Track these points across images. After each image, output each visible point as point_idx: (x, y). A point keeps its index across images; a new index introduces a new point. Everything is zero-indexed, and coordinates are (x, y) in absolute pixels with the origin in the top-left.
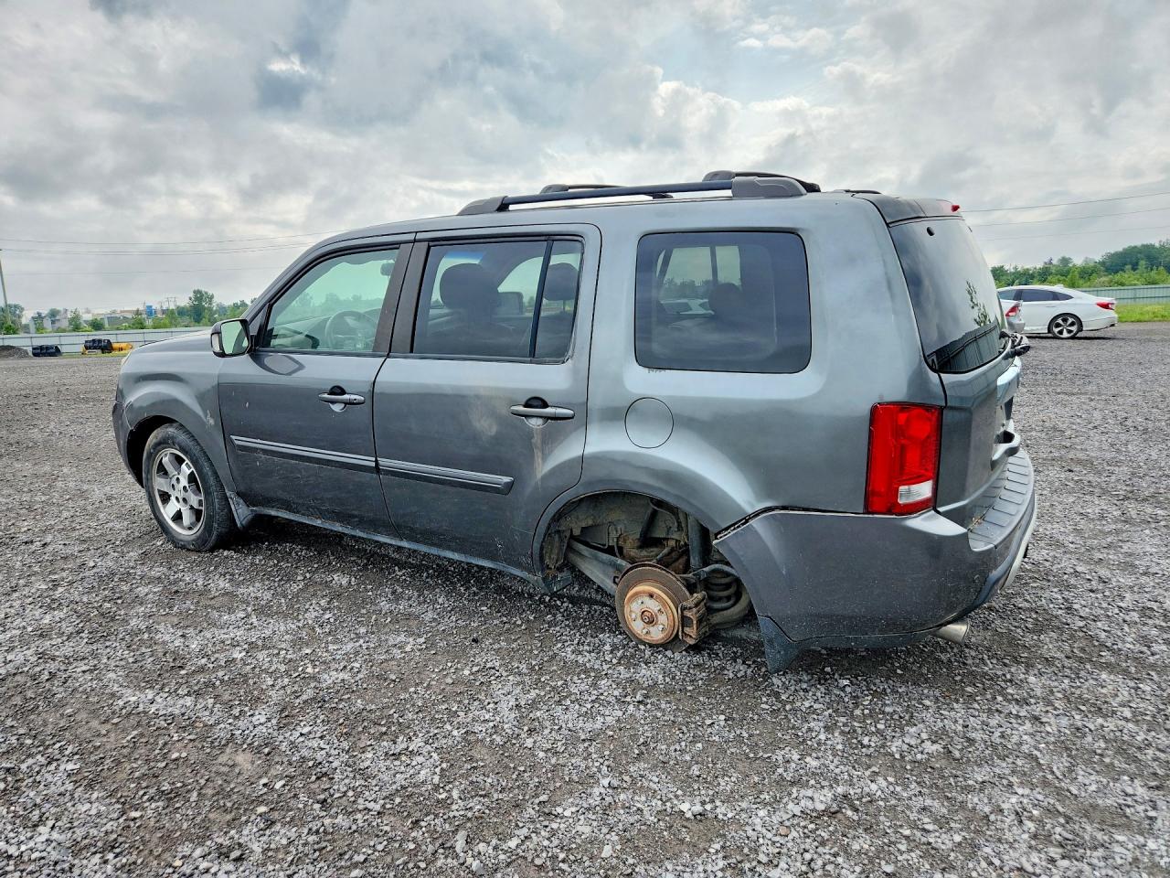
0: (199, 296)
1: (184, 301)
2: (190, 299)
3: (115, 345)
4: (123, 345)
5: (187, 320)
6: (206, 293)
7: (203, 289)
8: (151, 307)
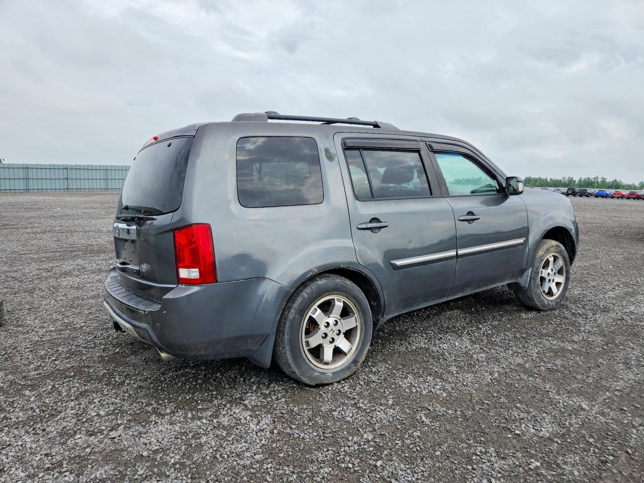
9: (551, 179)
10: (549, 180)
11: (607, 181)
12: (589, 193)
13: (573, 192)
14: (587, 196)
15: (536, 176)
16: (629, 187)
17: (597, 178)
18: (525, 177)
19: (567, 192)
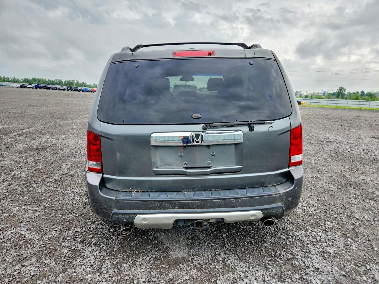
0: (341, 89)
1: (335, 90)
2: (338, 90)
3: (301, 103)
4: (304, 103)
5: (335, 97)
6: (344, 88)
7: (343, 87)
8: (325, 92)
9: (49, 80)
10: (47, 80)
11: (79, 82)
12: (79, 90)
13: (70, 89)
14: (78, 91)
15: (39, 78)
16: (90, 86)
17: (74, 81)
18: (32, 78)
19: (68, 89)
